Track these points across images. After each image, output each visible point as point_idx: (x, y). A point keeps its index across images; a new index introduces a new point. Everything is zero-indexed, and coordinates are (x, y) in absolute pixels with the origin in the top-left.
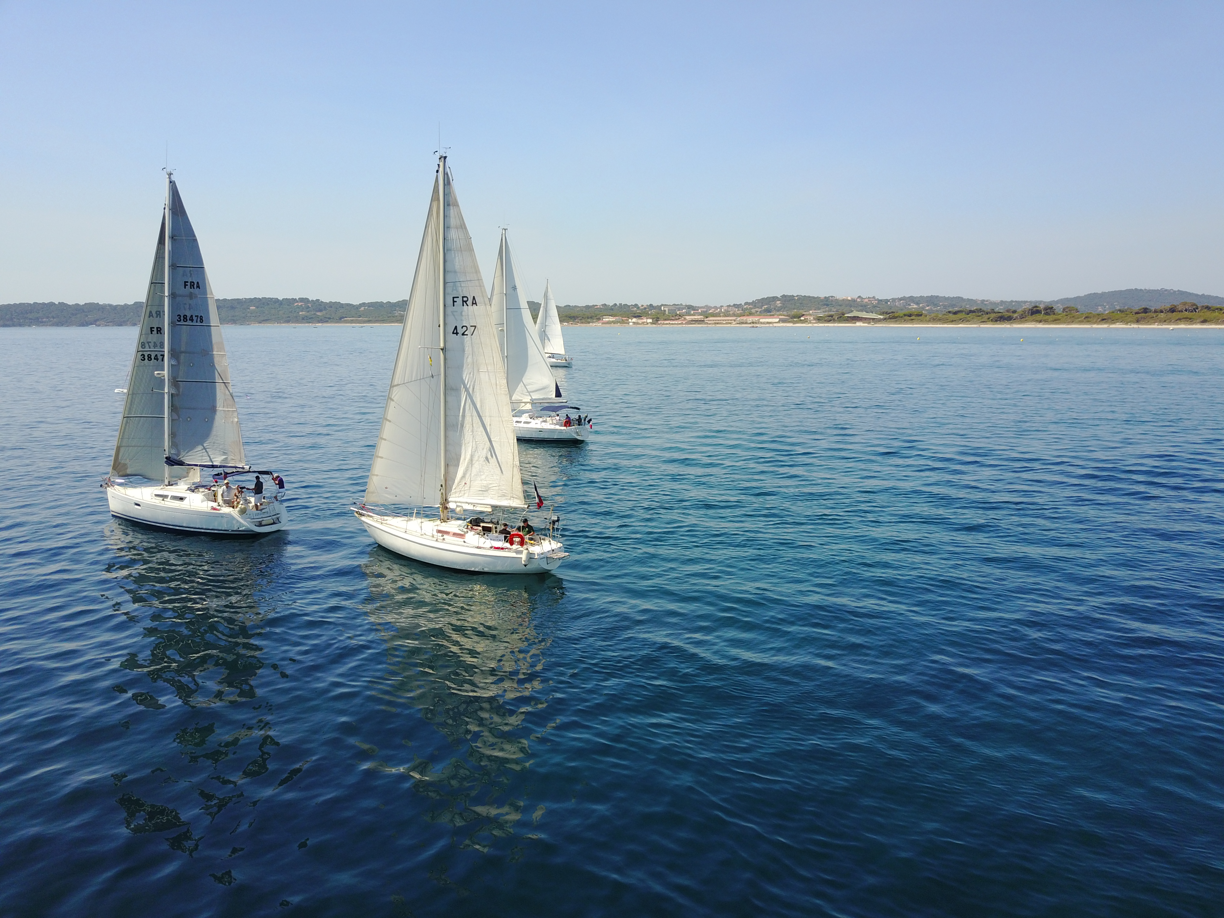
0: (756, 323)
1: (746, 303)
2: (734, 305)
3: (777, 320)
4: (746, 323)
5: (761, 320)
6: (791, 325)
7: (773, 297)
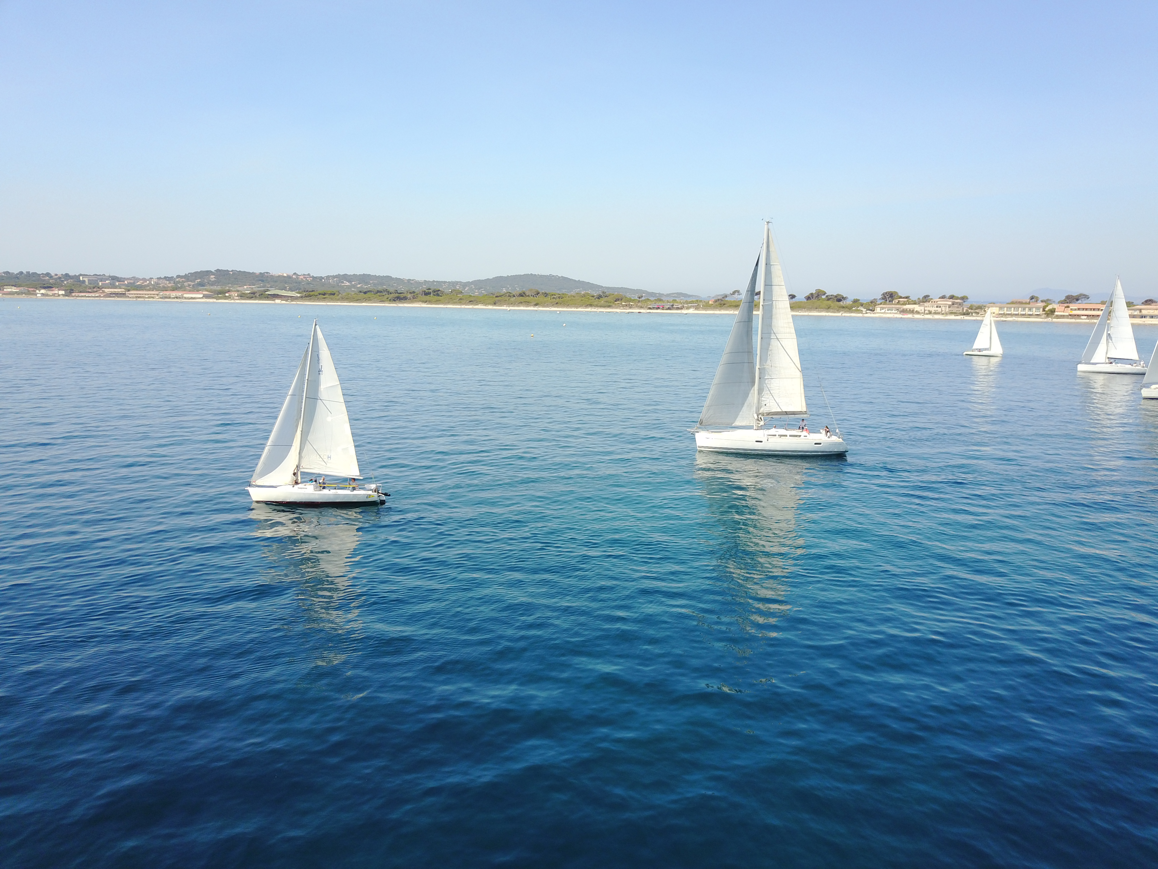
0: (180, 298)
1: (178, 276)
2: (165, 278)
3: (201, 296)
4: (170, 298)
5: (185, 296)
6: (215, 300)
7: (207, 271)
